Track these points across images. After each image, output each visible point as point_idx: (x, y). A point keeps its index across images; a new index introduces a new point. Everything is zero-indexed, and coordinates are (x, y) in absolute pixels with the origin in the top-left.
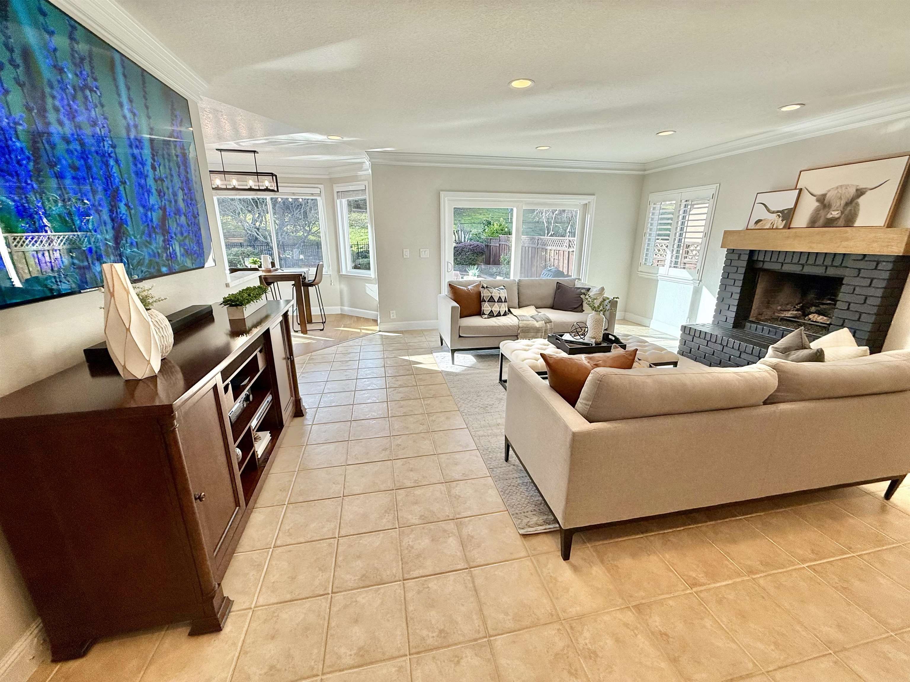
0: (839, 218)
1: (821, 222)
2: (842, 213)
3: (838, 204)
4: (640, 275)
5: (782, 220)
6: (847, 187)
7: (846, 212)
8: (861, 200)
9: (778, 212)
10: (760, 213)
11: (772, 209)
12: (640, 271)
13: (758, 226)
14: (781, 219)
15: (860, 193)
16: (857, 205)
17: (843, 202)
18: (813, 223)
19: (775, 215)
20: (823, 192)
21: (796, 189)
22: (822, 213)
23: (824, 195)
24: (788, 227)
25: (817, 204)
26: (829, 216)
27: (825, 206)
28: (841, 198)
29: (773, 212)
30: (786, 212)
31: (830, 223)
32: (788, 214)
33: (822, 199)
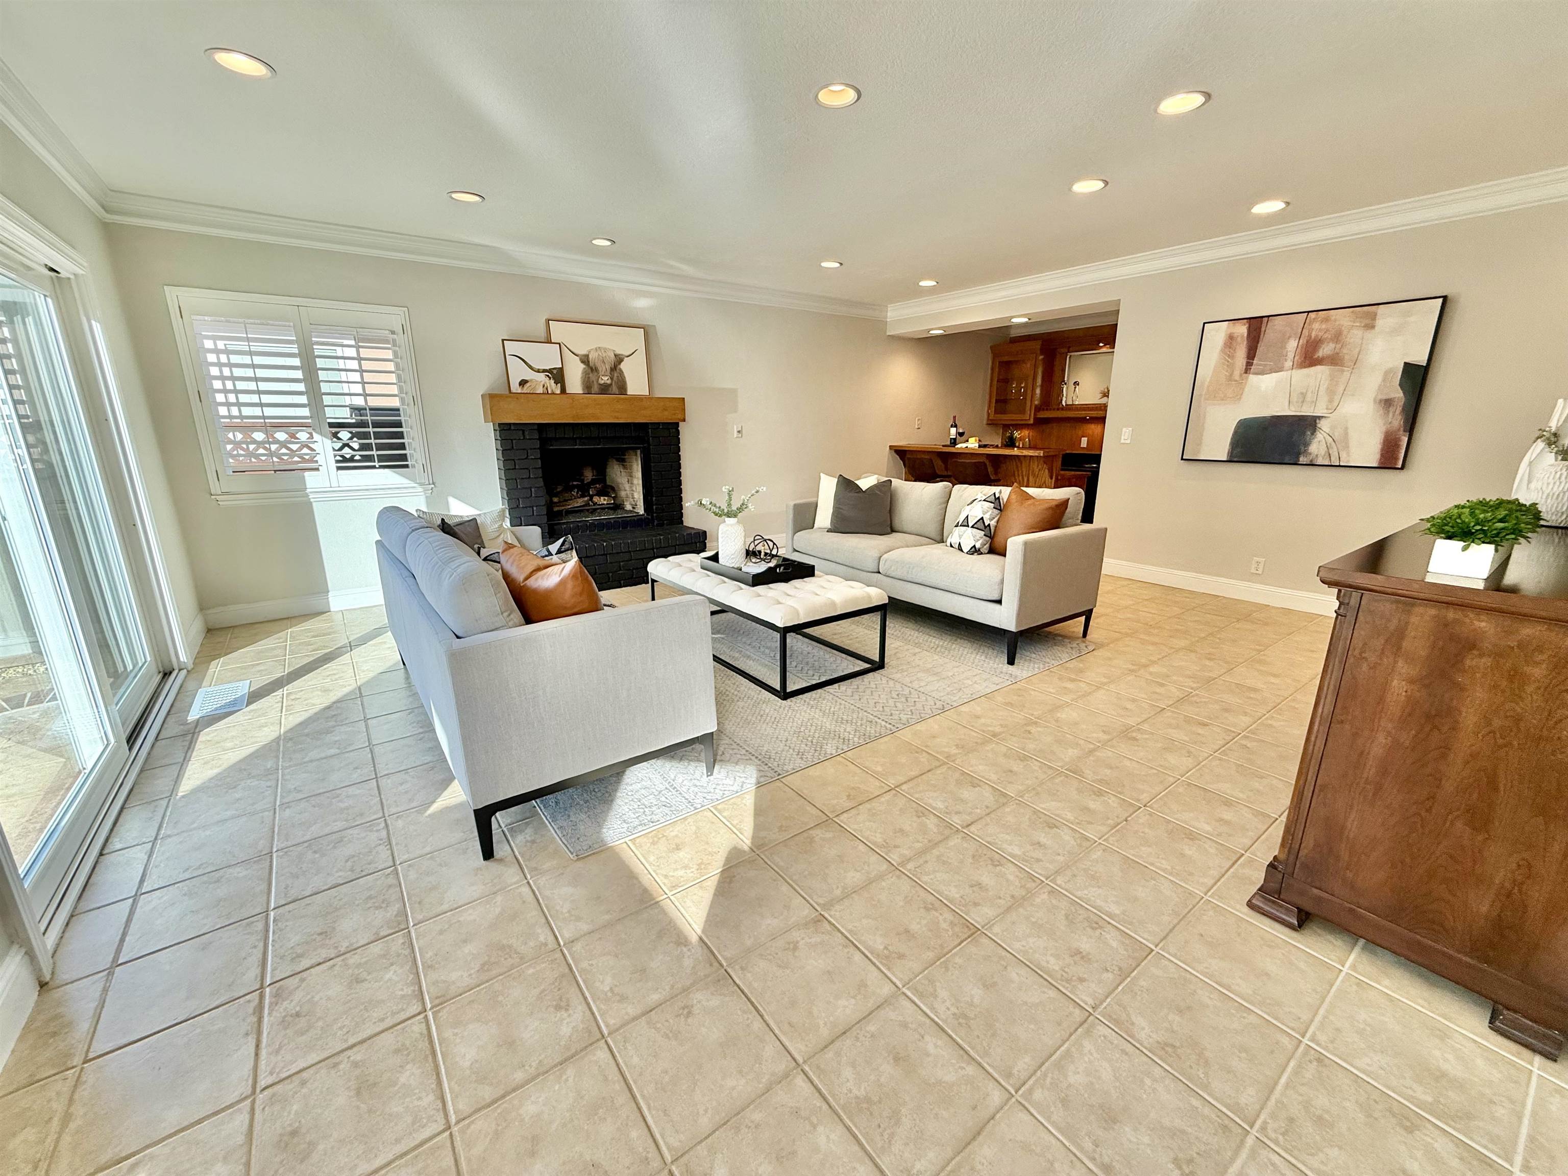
0: (611, 384)
1: (595, 388)
2: (612, 379)
3: (604, 368)
4: (229, 501)
5: (556, 383)
6: (605, 350)
7: (615, 378)
8: (623, 366)
9: (544, 371)
10: (518, 372)
11: (537, 367)
12: (225, 493)
13: (526, 389)
14: (552, 381)
15: (619, 359)
16: (621, 370)
17: (608, 367)
18: (588, 387)
19: (542, 375)
20: (585, 353)
21: (550, 342)
22: (593, 377)
23: (588, 356)
24: (563, 390)
25: (583, 366)
26: (600, 382)
27: (592, 369)
28: (603, 362)
29: (538, 371)
30: (555, 372)
31: (604, 389)
32: (558, 375)
33: (585, 360)
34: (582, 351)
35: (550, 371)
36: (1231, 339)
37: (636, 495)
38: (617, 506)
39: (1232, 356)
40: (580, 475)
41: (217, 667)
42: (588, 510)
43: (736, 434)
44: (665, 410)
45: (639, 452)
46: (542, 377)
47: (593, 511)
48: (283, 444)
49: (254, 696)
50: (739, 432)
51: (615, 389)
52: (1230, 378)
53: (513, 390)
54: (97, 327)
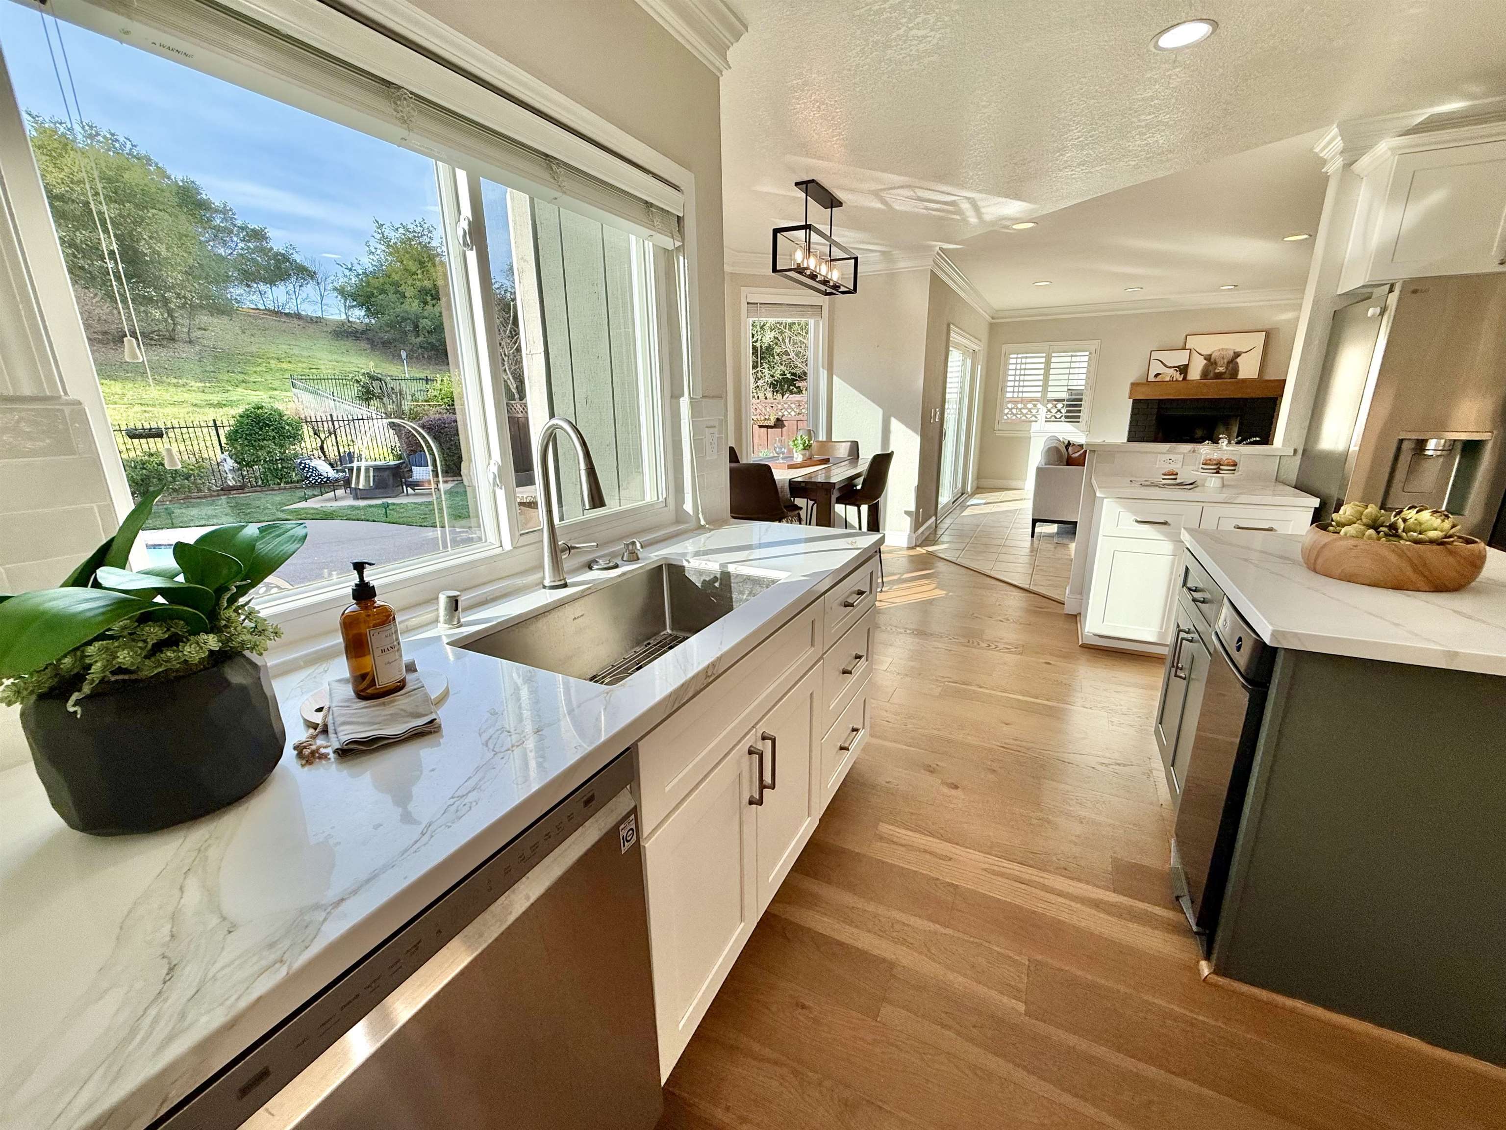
0: (1225, 372)
1: (1212, 375)
2: (1227, 368)
3: (1222, 362)
4: (998, 434)
5: (1180, 374)
6: (1227, 350)
7: (1229, 368)
8: (1239, 360)
9: (1174, 367)
10: (1156, 368)
11: (1169, 365)
12: (999, 430)
13: (1158, 379)
14: (1178, 373)
15: (1237, 355)
16: (1236, 362)
17: (1226, 361)
18: (1205, 374)
19: (1172, 370)
20: (1209, 353)
21: (1184, 348)
22: (1211, 368)
23: (1210, 355)
24: (1185, 379)
25: (1205, 362)
26: (1217, 371)
27: (1212, 363)
28: (1223, 358)
29: (1170, 367)
30: (1182, 367)
31: (1219, 376)
32: (1184, 370)
33: (1208, 358)
35: (1179, 367)
41: (977, 496)
45: (1239, 418)
48: (1030, 410)
49: (985, 504)
51: (1227, 375)
53: (1149, 380)
54: (979, 367)
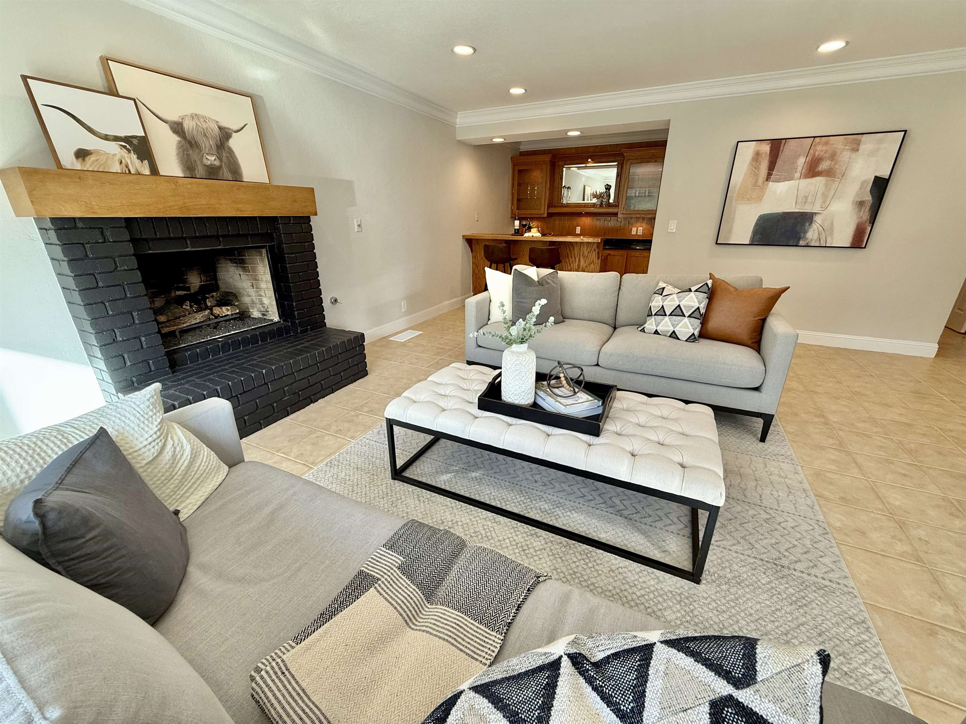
0: (220, 167)
2: (220, 159)
3: (207, 145)
6: (205, 118)
7: (224, 159)
9: (116, 139)
10: (68, 132)
14: (134, 157)
15: (225, 133)
16: (230, 149)
17: (213, 143)
19: (114, 145)
21: (115, 94)
22: (194, 155)
23: (181, 124)
25: (176, 138)
27: (190, 143)
28: (205, 135)
29: (106, 138)
30: (135, 142)
31: (213, 173)
32: (140, 147)
33: (178, 129)
34: (174, 117)
35: (127, 139)
36: (757, 155)
37: (266, 301)
38: (243, 316)
39: (757, 168)
40: (182, 283)
42: (209, 325)
43: (356, 227)
44: (295, 201)
45: (264, 251)
46: (113, 148)
47: (216, 326)
50: (359, 226)
51: (226, 173)
52: (755, 184)
53: (65, 164)
